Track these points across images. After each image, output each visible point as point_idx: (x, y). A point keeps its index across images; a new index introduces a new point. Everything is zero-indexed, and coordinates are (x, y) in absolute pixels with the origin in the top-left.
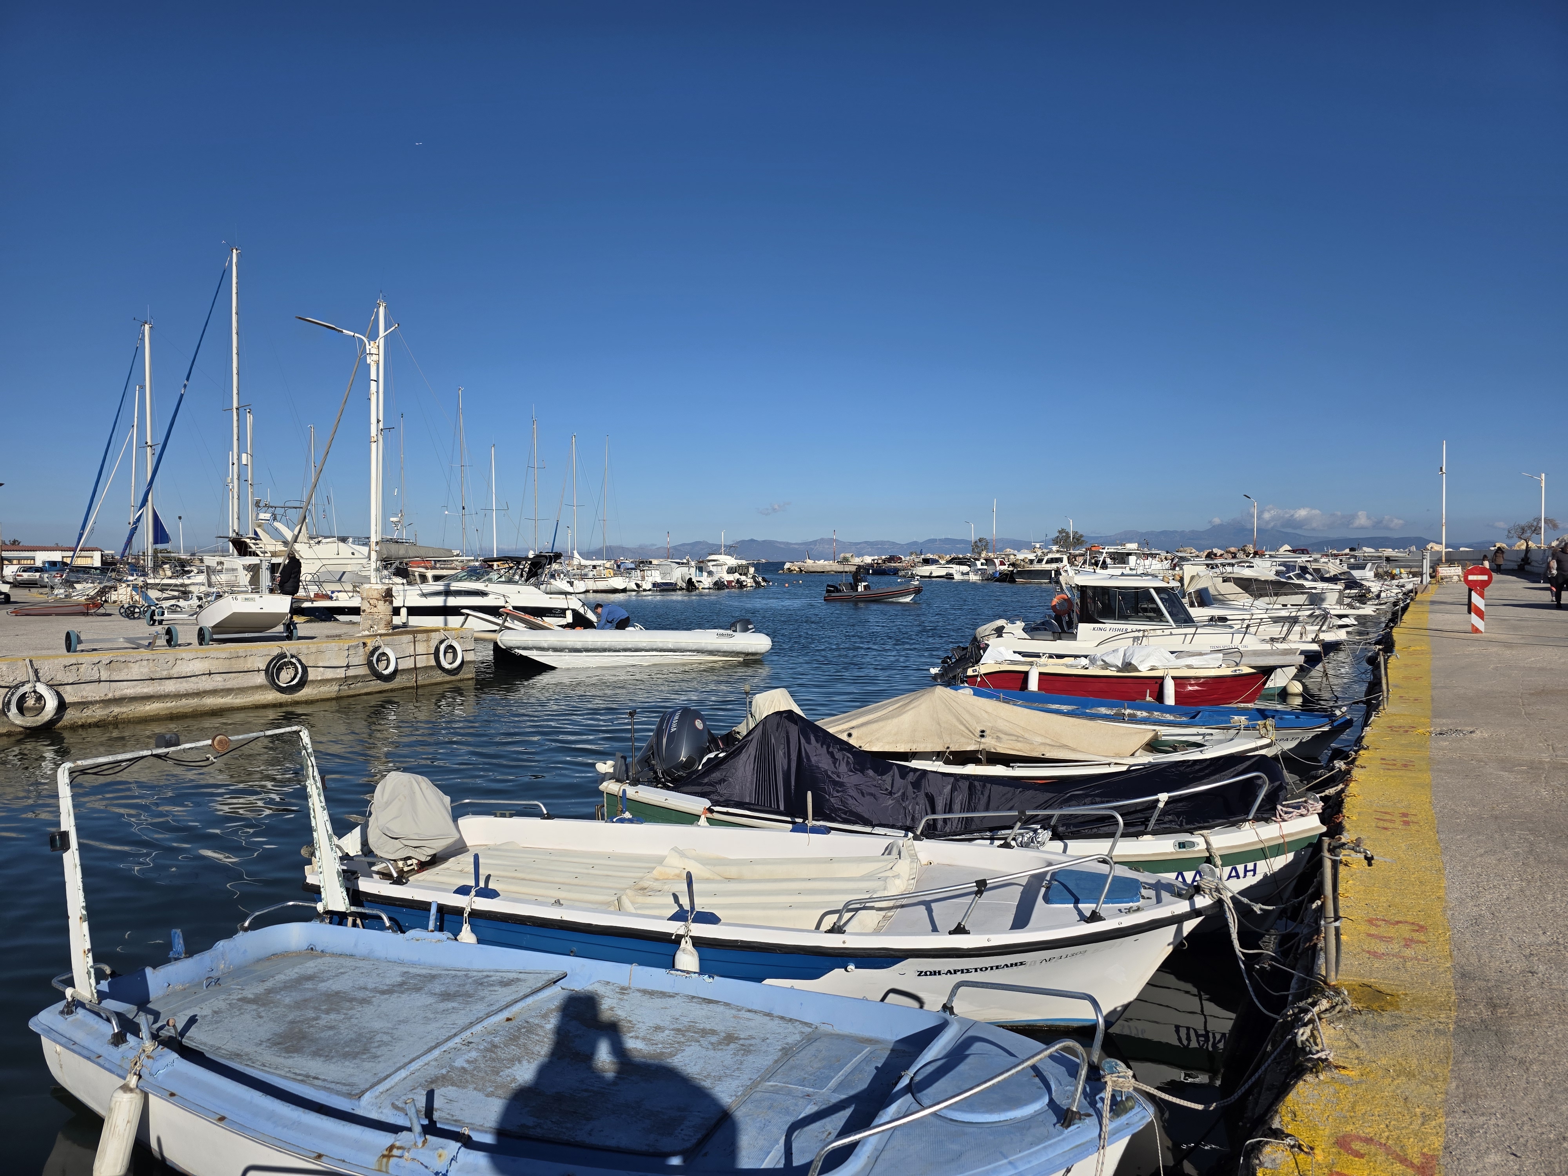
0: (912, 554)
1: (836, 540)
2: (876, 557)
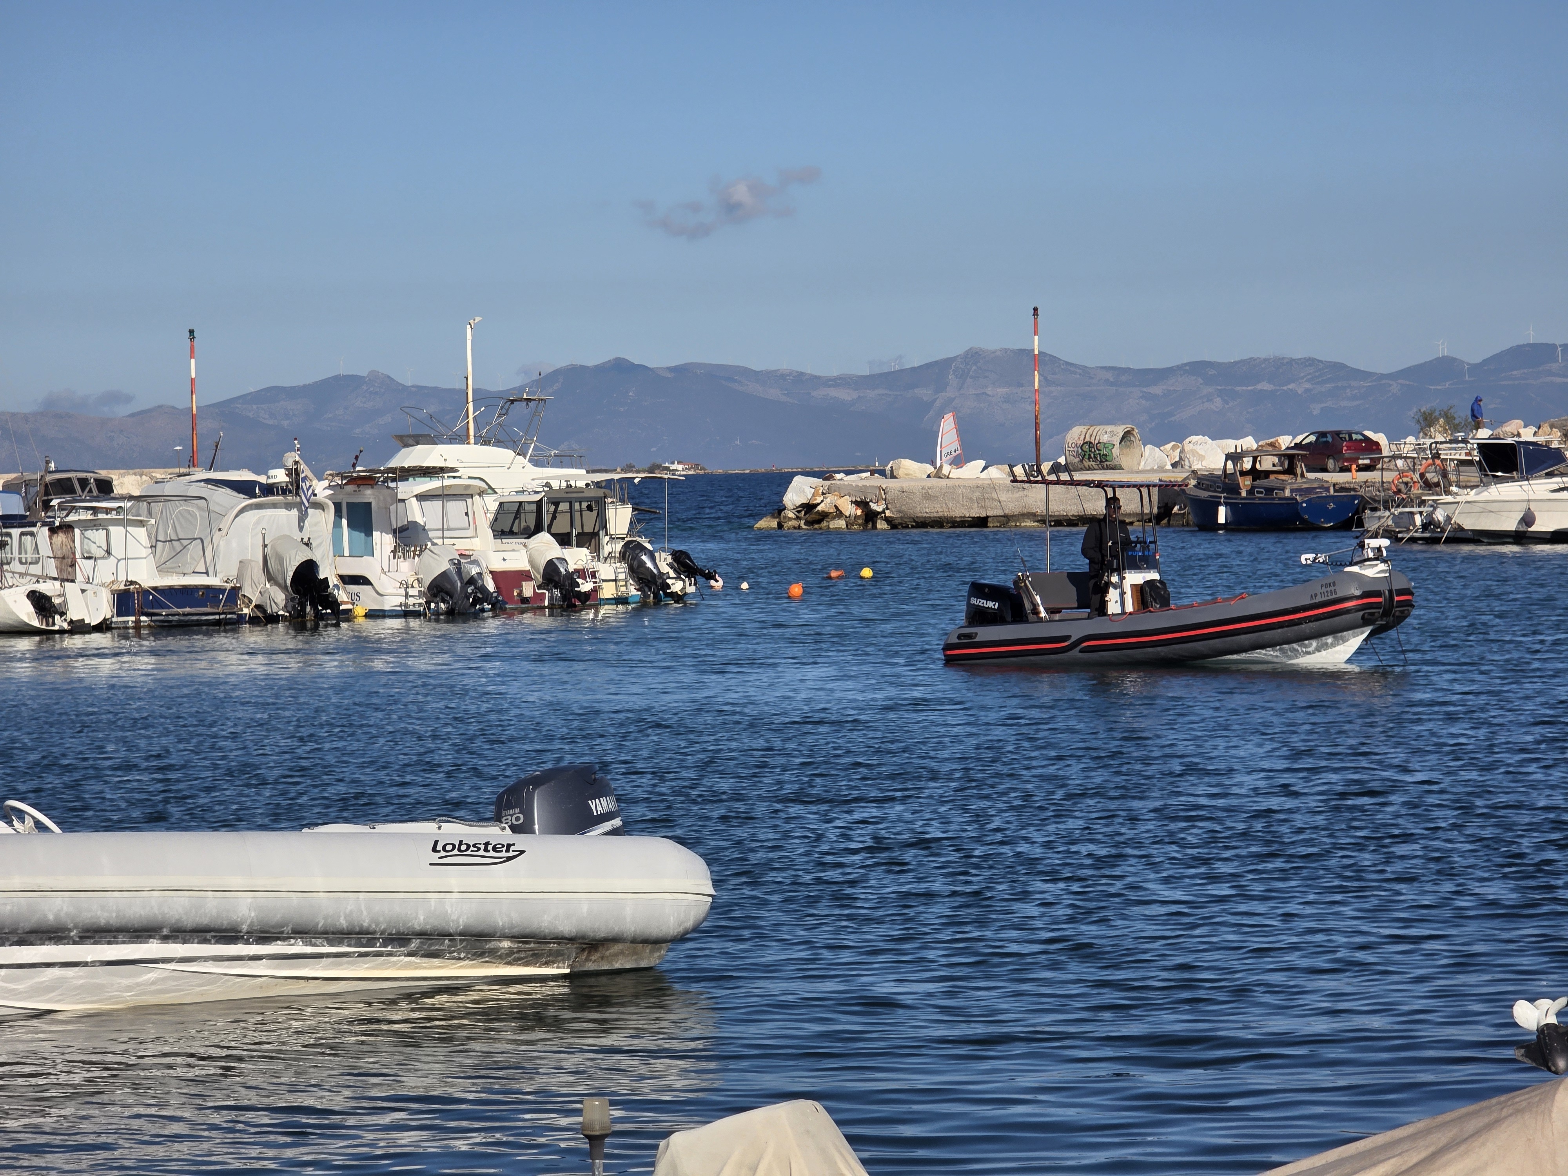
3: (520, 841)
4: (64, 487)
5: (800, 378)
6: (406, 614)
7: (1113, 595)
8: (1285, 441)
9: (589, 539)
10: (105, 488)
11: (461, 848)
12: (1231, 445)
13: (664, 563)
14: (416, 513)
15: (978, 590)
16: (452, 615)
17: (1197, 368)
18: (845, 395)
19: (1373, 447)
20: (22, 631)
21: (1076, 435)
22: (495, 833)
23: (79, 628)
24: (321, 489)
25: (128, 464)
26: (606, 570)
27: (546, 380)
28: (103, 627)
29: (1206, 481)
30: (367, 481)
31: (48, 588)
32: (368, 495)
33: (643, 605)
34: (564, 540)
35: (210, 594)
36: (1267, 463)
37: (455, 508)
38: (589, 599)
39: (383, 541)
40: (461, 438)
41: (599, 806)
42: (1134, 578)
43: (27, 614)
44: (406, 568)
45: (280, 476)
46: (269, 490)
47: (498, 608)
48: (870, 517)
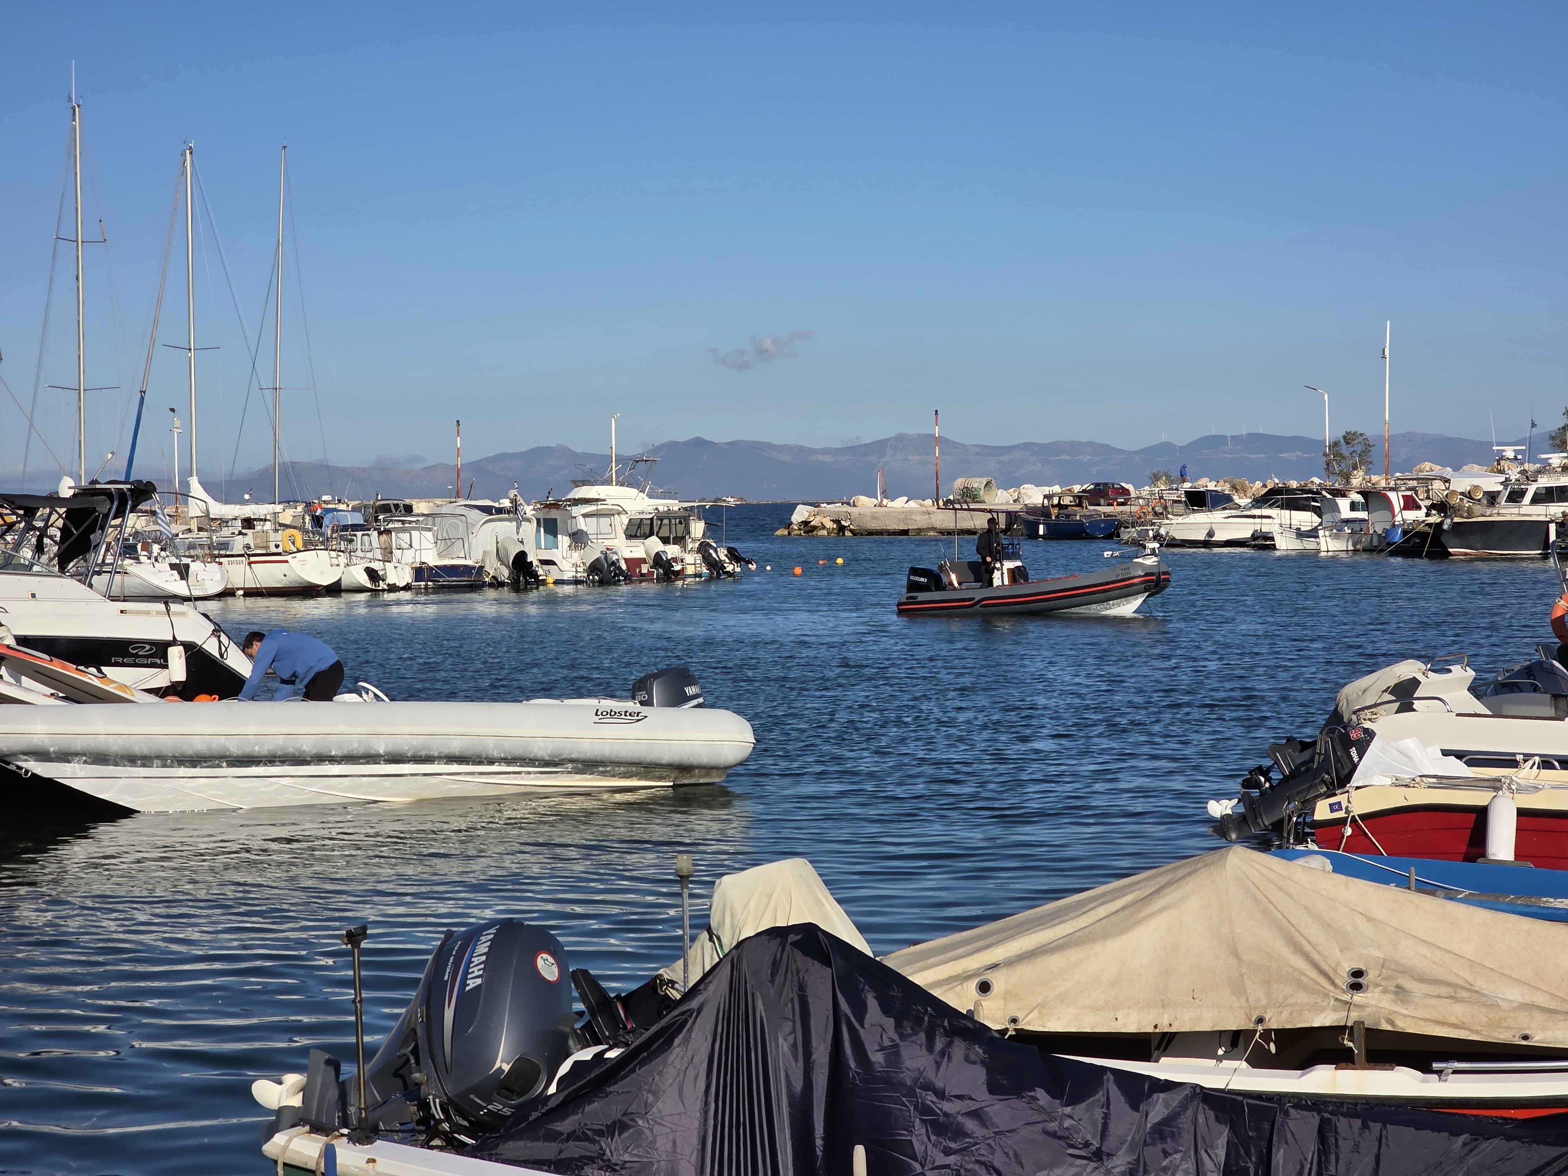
0: (1155, 478)
1: (938, 440)
2: (1057, 489)
3: (645, 711)
4: (385, 509)
5: (801, 450)
6: (576, 582)
7: (997, 575)
8: (1077, 488)
9: (679, 540)
10: (409, 509)
11: (611, 713)
12: (1047, 490)
13: (722, 554)
14: (582, 524)
15: (914, 571)
16: (601, 583)
17: (1027, 446)
18: (828, 459)
19: (1126, 492)
20: (362, 590)
21: (959, 483)
22: (631, 706)
23: (393, 588)
24: (529, 510)
25: (421, 496)
26: (689, 558)
27: (657, 449)
28: (407, 588)
29: (1032, 510)
30: (555, 506)
31: (375, 565)
32: (554, 514)
33: (710, 579)
34: (665, 541)
35: (467, 569)
36: (1067, 501)
37: (605, 521)
38: (680, 574)
39: (564, 541)
40: (608, 482)
41: (691, 690)
42: (1009, 565)
43: (364, 580)
44: (576, 556)
45: (506, 503)
46: (500, 511)
47: (628, 579)
48: (841, 529)
